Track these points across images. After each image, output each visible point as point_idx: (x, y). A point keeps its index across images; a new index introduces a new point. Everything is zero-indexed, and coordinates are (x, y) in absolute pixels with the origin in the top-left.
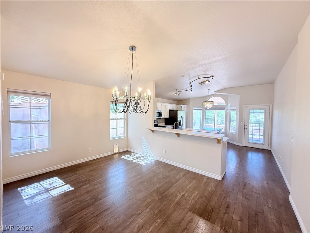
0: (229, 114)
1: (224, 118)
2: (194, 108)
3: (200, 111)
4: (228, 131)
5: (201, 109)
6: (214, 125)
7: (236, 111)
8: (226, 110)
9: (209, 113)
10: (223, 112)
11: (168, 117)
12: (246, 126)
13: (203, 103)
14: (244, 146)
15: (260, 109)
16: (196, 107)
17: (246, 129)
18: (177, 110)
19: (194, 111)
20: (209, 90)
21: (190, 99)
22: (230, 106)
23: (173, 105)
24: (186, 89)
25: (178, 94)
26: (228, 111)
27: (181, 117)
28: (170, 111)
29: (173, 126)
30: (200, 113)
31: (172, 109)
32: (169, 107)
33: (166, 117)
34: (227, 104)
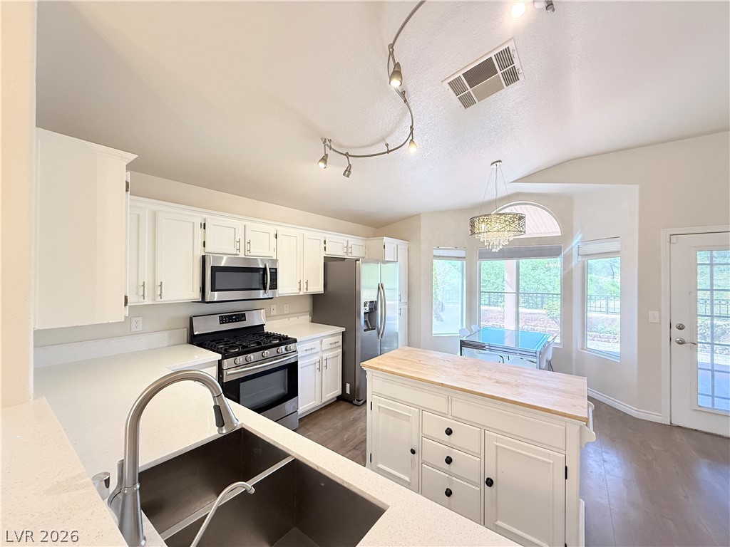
0: (579, 274)
2: (436, 252)
3: (459, 263)
4: (579, 346)
5: (461, 253)
7: (618, 259)
9: (498, 272)
10: (556, 264)
11: (318, 288)
12: (681, 327)
13: (473, 226)
14: (672, 426)
16: (441, 249)
17: (681, 342)
18: (358, 260)
19: (435, 261)
20: (498, 163)
21: (419, 215)
22: (583, 241)
23: (349, 239)
24: (387, 145)
25: (346, 170)
26: (576, 261)
27: (379, 288)
28: (330, 264)
29: (344, 329)
30: (460, 270)
31: (342, 254)
32: (323, 245)
33: (307, 289)
34: (567, 234)
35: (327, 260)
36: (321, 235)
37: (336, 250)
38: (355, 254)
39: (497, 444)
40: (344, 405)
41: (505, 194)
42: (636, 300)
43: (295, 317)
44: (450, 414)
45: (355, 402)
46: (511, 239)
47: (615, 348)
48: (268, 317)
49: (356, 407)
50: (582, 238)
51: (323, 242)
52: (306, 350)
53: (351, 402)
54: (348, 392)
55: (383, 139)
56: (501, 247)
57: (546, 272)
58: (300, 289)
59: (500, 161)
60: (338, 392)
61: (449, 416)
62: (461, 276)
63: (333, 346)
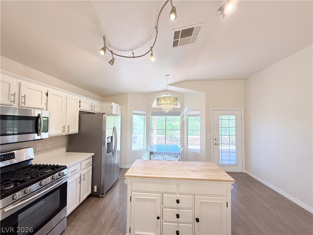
0: (186, 122)
1: (179, 129)
2: (134, 112)
3: (143, 117)
4: (186, 148)
5: (144, 113)
6: (164, 136)
8: (183, 117)
9: (156, 121)
10: (179, 118)
12: (216, 139)
15: (229, 115)
16: (136, 110)
17: (216, 144)
18: (104, 114)
19: (134, 116)
20: (168, 76)
21: (127, 93)
22: (187, 110)
23: (93, 102)
24: (133, 53)
25: (111, 61)
26: (185, 117)
27: (114, 129)
28: (83, 115)
29: (93, 154)
30: (143, 119)
31: (89, 110)
32: (79, 104)
33: (68, 131)
34: (182, 108)
35: (81, 113)
36: (78, 98)
37: (86, 107)
38: (97, 110)
39: (201, 201)
40: (93, 200)
41: (162, 89)
42: (205, 131)
43: (55, 150)
44: (178, 192)
45: (101, 195)
46: (173, 107)
47: (198, 147)
48: (35, 152)
49: (102, 198)
50: (187, 109)
51: (79, 102)
52: (72, 172)
53: (98, 196)
54: (95, 191)
55: (133, 50)
56: (169, 111)
57: (176, 121)
58: (64, 131)
59: (169, 75)
60: (89, 192)
61: (177, 194)
62: (143, 123)
63: (87, 165)
